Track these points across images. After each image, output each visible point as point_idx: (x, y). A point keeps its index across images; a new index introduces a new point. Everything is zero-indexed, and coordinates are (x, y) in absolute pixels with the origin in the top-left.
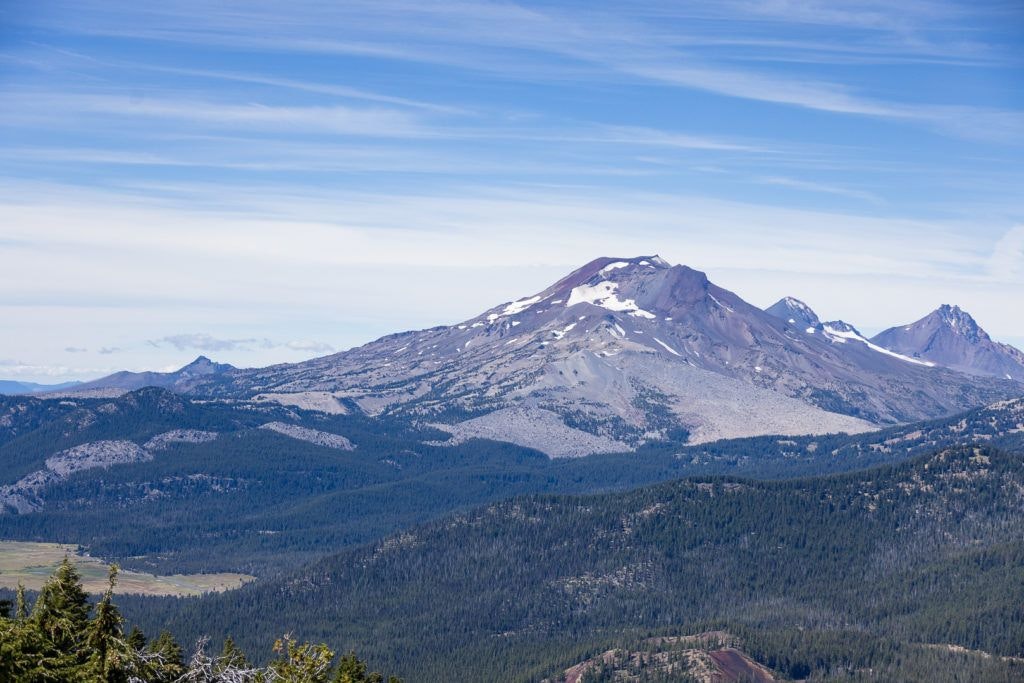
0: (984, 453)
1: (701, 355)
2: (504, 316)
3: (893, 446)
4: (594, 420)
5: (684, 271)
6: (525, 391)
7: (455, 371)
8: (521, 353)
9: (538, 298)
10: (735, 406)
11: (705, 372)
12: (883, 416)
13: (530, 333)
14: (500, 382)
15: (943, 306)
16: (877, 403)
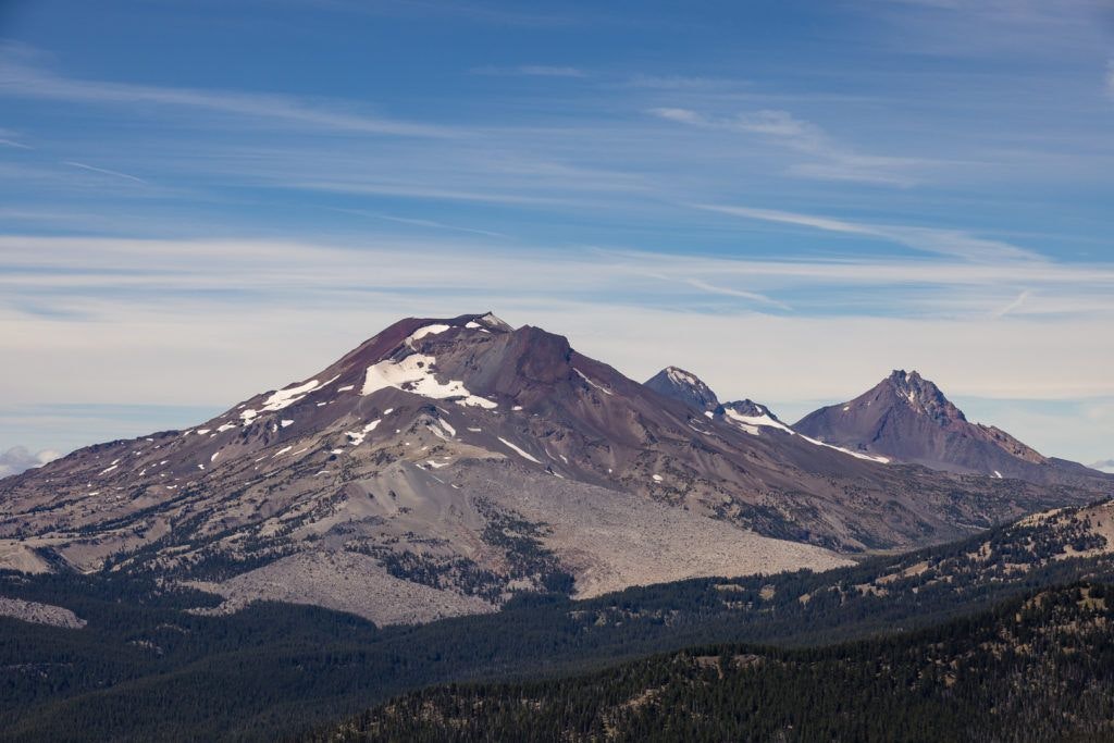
0: (1095, 594)
1: (570, 461)
2: (268, 412)
3: (889, 586)
4: (432, 565)
5: (533, 336)
6: (322, 526)
7: (203, 498)
8: (302, 468)
9: (315, 383)
10: (635, 536)
11: (584, 486)
12: (845, 541)
13: (311, 437)
14: (278, 514)
15: (895, 372)
16: (834, 522)
